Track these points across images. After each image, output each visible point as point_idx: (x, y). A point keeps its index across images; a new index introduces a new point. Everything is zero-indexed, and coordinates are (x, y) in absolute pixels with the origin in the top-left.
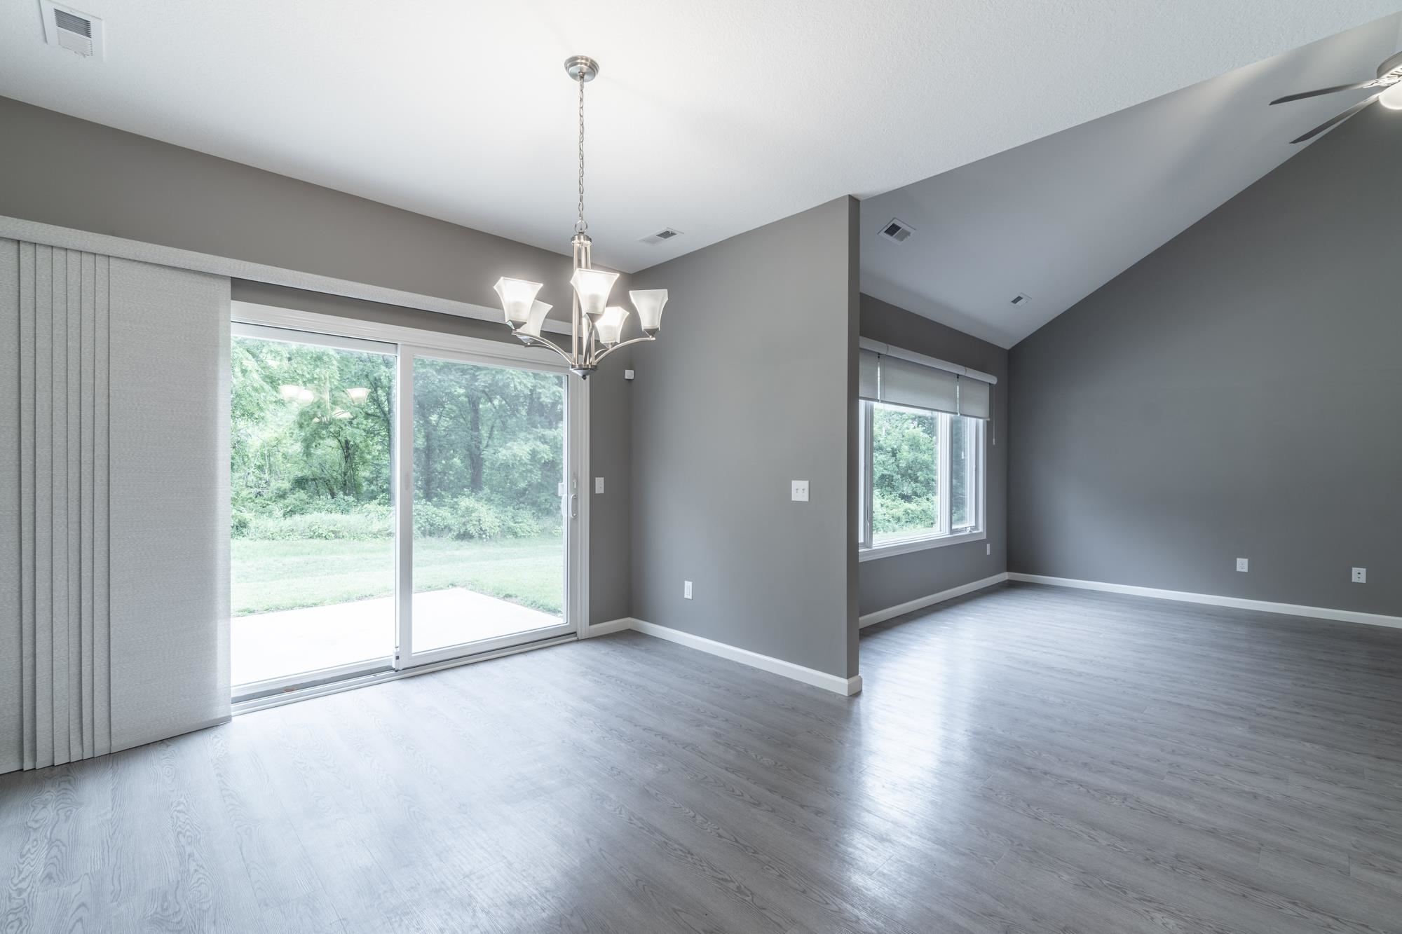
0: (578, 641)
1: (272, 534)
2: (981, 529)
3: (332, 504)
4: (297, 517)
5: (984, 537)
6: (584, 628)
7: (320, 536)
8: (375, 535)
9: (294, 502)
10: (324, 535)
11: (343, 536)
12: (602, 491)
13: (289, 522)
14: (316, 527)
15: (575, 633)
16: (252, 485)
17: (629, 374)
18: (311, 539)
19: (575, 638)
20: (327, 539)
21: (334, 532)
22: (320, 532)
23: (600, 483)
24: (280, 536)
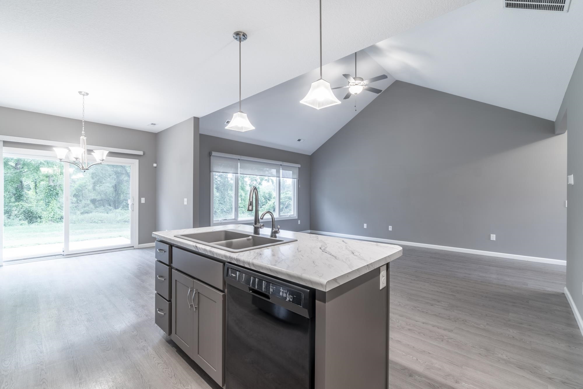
0: (134, 249)
1: (74, 221)
2: (295, 216)
3: (103, 210)
4: (86, 215)
5: (297, 218)
6: (136, 244)
7: (95, 222)
8: (118, 222)
9: (88, 209)
10: (96, 222)
11: (105, 222)
12: (144, 202)
13: (82, 217)
14: (93, 218)
15: (133, 247)
16: (75, 202)
17: (155, 165)
18: (91, 224)
19: (133, 248)
20: (97, 223)
21: (100, 220)
22: (95, 220)
23: (143, 200)
24: (78, 222)
